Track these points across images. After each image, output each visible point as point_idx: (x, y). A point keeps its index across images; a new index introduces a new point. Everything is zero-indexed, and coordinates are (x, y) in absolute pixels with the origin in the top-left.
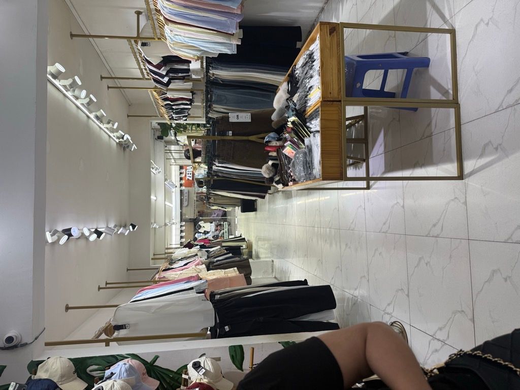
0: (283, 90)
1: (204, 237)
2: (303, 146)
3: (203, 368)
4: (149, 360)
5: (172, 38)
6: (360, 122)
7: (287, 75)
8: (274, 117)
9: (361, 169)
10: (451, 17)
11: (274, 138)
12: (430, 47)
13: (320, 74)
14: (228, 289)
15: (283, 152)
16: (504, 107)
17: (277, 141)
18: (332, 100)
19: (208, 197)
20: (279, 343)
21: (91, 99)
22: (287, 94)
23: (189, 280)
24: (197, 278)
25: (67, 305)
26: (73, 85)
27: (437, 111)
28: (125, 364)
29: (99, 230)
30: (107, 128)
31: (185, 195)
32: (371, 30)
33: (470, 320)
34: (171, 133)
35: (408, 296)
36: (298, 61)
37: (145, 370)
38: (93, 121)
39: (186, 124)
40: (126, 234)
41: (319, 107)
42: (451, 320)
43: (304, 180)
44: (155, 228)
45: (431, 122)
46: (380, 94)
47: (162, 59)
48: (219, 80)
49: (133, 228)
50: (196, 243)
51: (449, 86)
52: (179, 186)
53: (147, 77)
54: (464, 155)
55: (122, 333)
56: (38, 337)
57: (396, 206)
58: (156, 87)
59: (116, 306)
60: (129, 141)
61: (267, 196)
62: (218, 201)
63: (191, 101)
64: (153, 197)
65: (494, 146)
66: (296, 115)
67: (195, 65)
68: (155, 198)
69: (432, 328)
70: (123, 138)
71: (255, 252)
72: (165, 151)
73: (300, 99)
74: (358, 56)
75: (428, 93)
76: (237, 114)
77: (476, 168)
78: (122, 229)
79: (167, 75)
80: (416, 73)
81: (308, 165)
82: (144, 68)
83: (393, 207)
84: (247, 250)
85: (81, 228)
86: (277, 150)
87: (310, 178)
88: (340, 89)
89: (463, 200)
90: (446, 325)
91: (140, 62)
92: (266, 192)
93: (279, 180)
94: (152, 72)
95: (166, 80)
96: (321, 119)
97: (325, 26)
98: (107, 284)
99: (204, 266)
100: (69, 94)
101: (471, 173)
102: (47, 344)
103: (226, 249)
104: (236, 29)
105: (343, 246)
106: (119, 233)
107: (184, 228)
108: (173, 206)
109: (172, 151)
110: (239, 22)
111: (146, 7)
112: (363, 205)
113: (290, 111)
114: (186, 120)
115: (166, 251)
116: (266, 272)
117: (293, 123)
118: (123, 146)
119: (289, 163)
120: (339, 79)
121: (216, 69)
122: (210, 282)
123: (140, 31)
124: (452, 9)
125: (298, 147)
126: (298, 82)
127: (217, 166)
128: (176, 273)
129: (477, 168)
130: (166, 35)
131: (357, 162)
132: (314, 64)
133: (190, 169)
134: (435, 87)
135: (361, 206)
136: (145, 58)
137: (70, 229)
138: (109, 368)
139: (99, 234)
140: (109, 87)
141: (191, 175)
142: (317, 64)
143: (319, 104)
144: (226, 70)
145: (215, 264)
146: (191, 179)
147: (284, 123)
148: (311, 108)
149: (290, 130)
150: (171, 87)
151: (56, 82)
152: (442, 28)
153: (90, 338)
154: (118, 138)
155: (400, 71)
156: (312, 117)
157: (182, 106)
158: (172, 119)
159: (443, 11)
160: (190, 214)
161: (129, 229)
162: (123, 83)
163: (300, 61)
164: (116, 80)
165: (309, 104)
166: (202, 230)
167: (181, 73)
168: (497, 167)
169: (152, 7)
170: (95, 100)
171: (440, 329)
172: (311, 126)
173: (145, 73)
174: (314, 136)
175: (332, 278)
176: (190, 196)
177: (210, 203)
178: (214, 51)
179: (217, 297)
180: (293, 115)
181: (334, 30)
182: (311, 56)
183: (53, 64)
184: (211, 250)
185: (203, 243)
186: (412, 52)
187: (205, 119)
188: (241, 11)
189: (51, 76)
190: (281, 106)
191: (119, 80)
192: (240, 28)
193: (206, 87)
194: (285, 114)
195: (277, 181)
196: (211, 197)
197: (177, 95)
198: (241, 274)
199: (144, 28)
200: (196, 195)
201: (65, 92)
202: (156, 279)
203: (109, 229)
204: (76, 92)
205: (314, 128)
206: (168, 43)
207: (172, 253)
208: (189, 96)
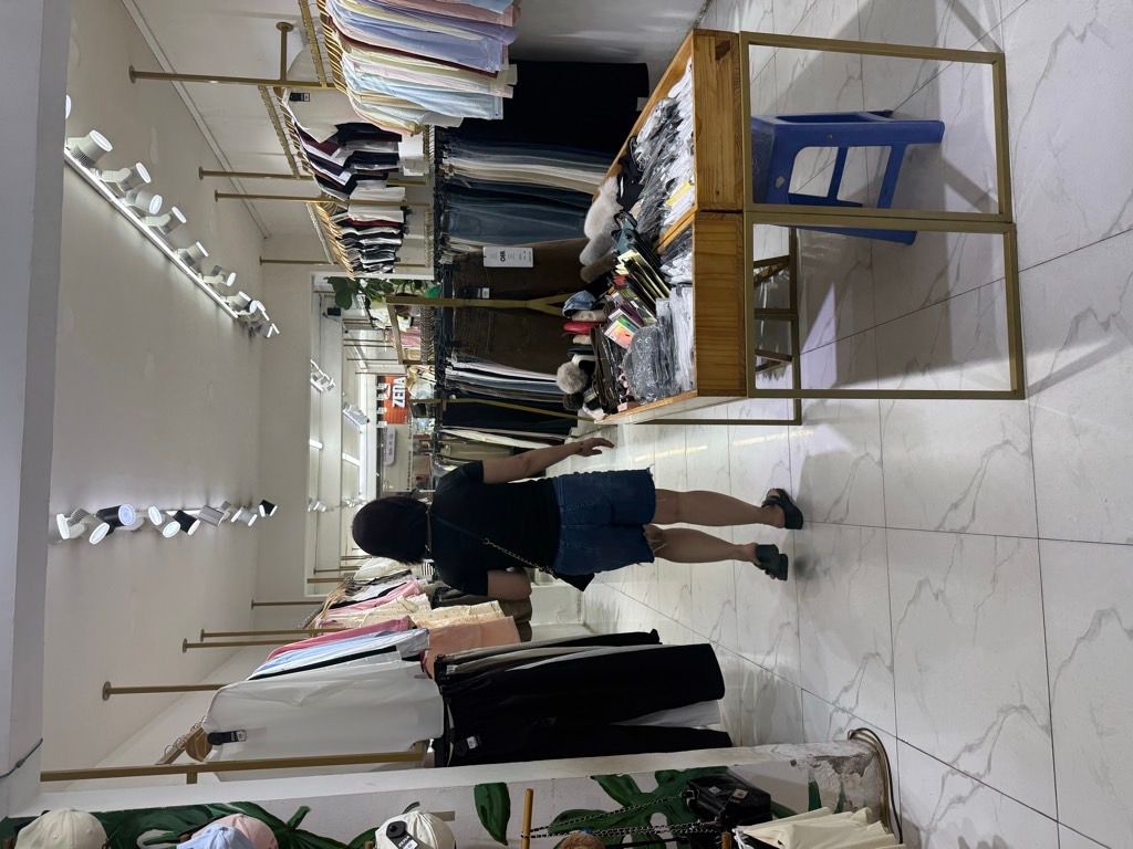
0: (608, 196)
2: (655, 320)
3: (411, 838)
4: (286, 818)
5: (359, 81)
6: (780, 273)
8: (585, 256)
9: (781, 379)
10: (995, 27)
11: (584, 304)
12: (943, 98)
13: (694, 149)
14: (477, 651)
15: (606, 333)
16: (1125, 228)
17: (592, 309)
18: (721, 208)
19: (437, 443)
20: (592, 778)
21: (173, 217)
22: (616, 204)
23: (387, 628)
24: (405, 625)
25: (108, 684)
26: (133, 183)
27: (963, 239)
28: (224, 829)
29: (188, 513)
30: (211, 285)
31: (388, 441)
33: (1043, 728)
34: (357, 302)
35: (891, 669)
36: (641, 126)
37: (276, 842)
38: (178, 266)
39: (391, 280)
40: (250, 524)
41: (689, 227)
42: (996, 728)
43: (654, 396)
44: (318, 512)
45: (947, 267)
47: (336, 130)
48: (464, 181)
49: (268, 510)
51: (990, 184)
52: (375, 420)
53: (302, 172)
55: (228, 752)
56: (24, 760)
57: (862, 462)
58: (323, 196)
59: (216, 687)
60: (262, 316)
62: (460, 453)
63: (402, 228)
64: (314, 443)
65: (1101, 320)
66: (638, 247)
67: (410, 148)
68: (320, 446)
69: (948, 747)
70: (247, 308)
72: (345, 343)
73: (646, 213)
74: (781, 118)
75: (941, 198)
76: (503, 249)
77: (1055, 370)
78: (240, 512)
79: (347, 167)
80: (912, 156)
81: (664, 363)
82: (296, 151)
83: (856, 463)
86: (593, 331)
87: (667, 390)
88: (739, 185)
89: (1023, 447)
90: (982, 741)
91: (288, 137)
92: (567, 433)
93: (595, 400)
94: (313, 161)
95: (344, 178)
96: (696, 254)
97: (707, 38)
98: (203, 635)
99: (424, 597)
100: (123, 204)
101: (1044, 385)
102: (46, 777)
104: (503, 63)
106: (233, 520)
108: (361, 463)
109: (362, 343)
110: (509, 46)
111: (300, 14)
112: (785, 460)
113: (623, 237)
114: (390, 271)
115: (343, 563)
116: (564, 611)
117: (630, 264)
118: (249, 327)
119: (620, 359)
120: (737, 161)
121: (457, 154)
122: (436, 635)
123: (288, 69)
124: (997, 9)
125: (643, 323)
126: (642, 174)
127: (454, 369)
128: (360, 612)
129: (1059, 371)
130: (345, 73)
131: (775, 363)
132: (678, 129)
133: (400, 383)
134: (956, 189)
135: (781, 462)
136: (298, 128)
137: (115, 510)
138: (189, 838)
139: (185, 521)
140: (217, 196)
141: (403, 398)
142: (686, 130)
143: (692, 218)
144: (479, 157)
146: (402, 405)
147: (608, 269)
148: (670, 231)
149: (622, 282)
150: (354, 195)
151: (93, 175)
152: (972, 49)
153: (151, 762)
154: (237, 308)
155: (874, 150)
156: (674, 251)
157: (382, 241)
158: (359, 268)
160: (400, 482)
161: (258, 513)
162: (251, 186)
163: (647, 125)
164: (234, 179)
165: (668, 220)
167: (380, 163)
168: (1110, 363)
169: (315, 12)
170: (183, 220)
171: (970, 749)
172: (671, 272)
173: (299, 164)
174: (679, 294)
175: (715, 628)
176: (399, 443)
177: (441, 456)
178: (452, 112)
179: (452, 669)
180: (629, 247)
181: (725, 50)
182: (672, 113)
183: (85, 134)
186: (902, 110)
187: (432, 269)
188: (514, 21)
189: (75, 157)
190: (601, 231)
191: (241, 179)
192: (511, 62)
193: (436, 196)
194: (609, 249)
195: (591, 402)
196: (444, 443)
197: (371, 214)
198: (506, 615)
199: (295, 61)
200: (412, 440)
201: (113, 198)
202: (316, 627)
203: (210, 511)
204: (140, 201)
205: (678, 275)
206: (349, 94)
207: (356, 568)
208: (396, 216)
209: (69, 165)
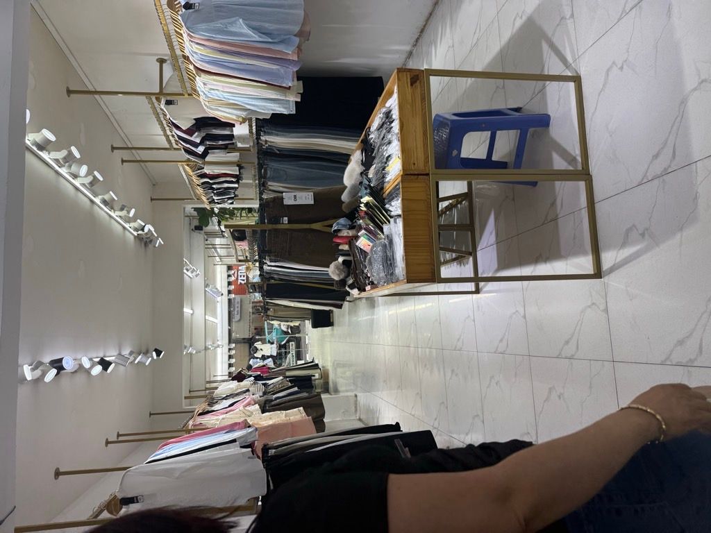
0: (356, 161)
1: (261, 363)
2: (383, 237)
5: (207, 93)
6: (463, 203)
7: (360, 141)
8: (345, 197)
10: (575, 61)
11: (344, 226)
12: (549, 101)
13: (400, 138)
14: (288, 440)
15: (357, 244)
16: (650, 179)
17: (349, 229)
18: (416, 173)
19: (265, 308)
21: (95, 177)
22: (361, 166)
23: (232, 428)
24: (243, 425)
25: (58, 469)
26: (69, 159)
29: (107, 359)
30: (120, 216)
31: (236, 306)
32: (473, 79)
34: (212, 222)
36: (372, 122)
38: (99, 206)
39: (233, 208)
40: (147, 364)
41: (399, 184)
43: (385, 282)
44: (191, 354)
45: (555, 200)
46: (486, 164)
47: (194, 122)
48: (274, 149)
49: (158, 355)
50: (250, 373)
51: (576, 152)
52: (227, 293)
53: (175, 146)
54: (601, 244)
56: (4, 520)
57: (514, 316)
58: (188, 160)
59: (124, 469)
60: (152, 234)
61: (346, 304)
62: (280, 313)
63: (238, 178)
64: (187, 310)
65: (640, 232)
66: (371, 194)
67: (241, 130)
68: (191, 312)
70: (143, 230)
71: (333, 383)
72: (206, 246)
73: (376, 173)
74: (455, 115)
75: (550, 160)
76: (293, 194)
77: (618, 261)
78: (140, 357)
79: (202, 143)
80: (533, 136)
81: (389, 262)
82: (170, 134)
83: (511, 317)
84: (322, 381)
85: (79, 357)
86: (350, 241)
87: (392, 279)
88: (426, 161)
89: (602, 307)
91: (165, 126)
92: (344, 299)
93: (353, 283)
94: (181, 140)
95: (201, 149)
96: (403, 199)
97: (405, 73)
98: (119, 435)
99: (257, 406)
100: (63, 171)
101: (612, 269)
103: (290, 381)
104: (293, 81)
105: (449, 374)
106: (136, 362)
107: (233, 352)
108: (218, 321)
109: (217, 246)
110: (296, 72)
111: (170, 53)
112: (471, 315)
113: (364, 188)
114: (232, 203)
115: (208, 386)
116: (347, 411)
117: (367, 205)
118: (145, 241)
119: (365, 259)
120: (425, 145)
121: (269, 134)
122: (263, 430)
123: (164, 85)
124: (576, 50)
125: (376, 237)
126: (374, 149)
127: (268, 266)
128: (217, 417)
130: (198, 89)
131: (462, 257)
132: (392, 125)
133: (243, 270)
134: (557, 153)
135: (469, 316)
136: (171, 121)
137: (60, 360)
139: (105, 364)
140: (123, 161)
141: (245, 278)
142: (396, 126)
143: (400, 179)
144: (283, 135)
145: (273, 403)
146: (244, 283)
147: (356, 204)
148: (389, 185)
149: (362, 214)
150: (208, 159)
151: (44, 155)
152: (563, 74)
153: (84, 518)
154: (136, 230)
156: (392, 197)
157: (226, 185)
158: (212, 202)
159: (563, 52)
160: (244, 331)
161: (152, 357)
163: (376, 121)
164: (134, 151)
165: (388, 178)
166: (258, 355)
167: (222, 140)
168: (646, 260)
169: (178, 52)
170: (101, 179)
172: (390, 209)
173: (173, 142)
174: (395, 222)
175: (436, 419)
176: (243, 307)
177: (268, 316)
178: (263, 110)
179: (272, 452)
180: (366, 194)
181: (417, 80)
182: (388, 115)
183: (39, 131)
184: (270, 382)
185: (259, 373)
186: (527, 107)
187: (258, 201)
188: (298, 57)
189: (33, 145)
190: (353, 182)
191: (138, 151)
192: (298, 79)
193: (259, 158)
194: (358, 193)
195: (351, 285)
196: (269, 307)
197: (218, 169)
198: (308, 416)
199: (169, 80)
200: (251, 305)
201: (57, 168)
202: (190, 427)
203: (121, 357)
204: (74, 168)
205: (395, 211)
206: (201, 100)
207: (216, 388)
208: (235, 170)
209: (30, 150)
